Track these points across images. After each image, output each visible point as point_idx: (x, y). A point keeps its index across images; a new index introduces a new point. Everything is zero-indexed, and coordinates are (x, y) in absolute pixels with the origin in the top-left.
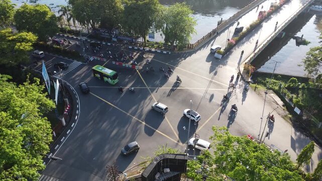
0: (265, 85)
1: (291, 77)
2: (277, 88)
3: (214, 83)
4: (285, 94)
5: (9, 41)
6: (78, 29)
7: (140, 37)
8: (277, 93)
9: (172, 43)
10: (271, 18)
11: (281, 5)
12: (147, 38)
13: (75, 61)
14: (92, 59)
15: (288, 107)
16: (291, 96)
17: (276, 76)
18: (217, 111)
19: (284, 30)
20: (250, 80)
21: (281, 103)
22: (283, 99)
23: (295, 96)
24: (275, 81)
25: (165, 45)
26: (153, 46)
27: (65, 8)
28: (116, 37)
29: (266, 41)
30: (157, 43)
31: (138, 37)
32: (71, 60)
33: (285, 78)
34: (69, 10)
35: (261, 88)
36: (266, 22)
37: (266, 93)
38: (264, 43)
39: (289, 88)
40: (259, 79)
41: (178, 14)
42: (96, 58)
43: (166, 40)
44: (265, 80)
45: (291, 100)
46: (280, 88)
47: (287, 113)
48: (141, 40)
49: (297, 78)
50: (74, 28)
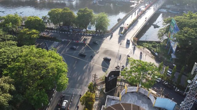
0: (143, 46)
1: (153, 42)
2: (148, 46)
3: (122, 46)
4: (151, 49)
5: (28, 34)
6: (51, 27)
7: (83, 29)
8: (148, 48)
9: (99, 31)
10: (142, 17)
11: (146, 10)
12: (87, 29)
13: (55, 42)
14: (63, 40)
15: (153, 53)
16: (153, 49)
17: (147, 42)
18: (125, 57)
19: (148, 22)
20: (136, 44)
21: (150, 52)
22: (150, 51)
23: (155, 49)
24: (146, 44)
25: (96, 32)
26: (90, 33)
27: (45, 17)
28: (72, 30)
29: (141, 27)
30: (92, 31)
31: (82, 29)
32: (53, 41)
33: (151, 42)
34: (47, 18)
35: (141, 47)
36: (140, 19)
37: (144, 49)
38: (140, 28)
39: (152, 46)
40: (140, 43)
41: (102, 17)
42: (65, 40)
43: (96, 29)
44: (142, 44)
45: (154, 50)
46: (149, 46)
47: (153, 55)
48: (84, 30)
49: (156, 42)
50: (49, 27)
